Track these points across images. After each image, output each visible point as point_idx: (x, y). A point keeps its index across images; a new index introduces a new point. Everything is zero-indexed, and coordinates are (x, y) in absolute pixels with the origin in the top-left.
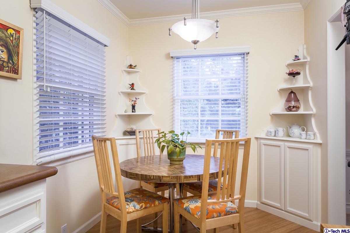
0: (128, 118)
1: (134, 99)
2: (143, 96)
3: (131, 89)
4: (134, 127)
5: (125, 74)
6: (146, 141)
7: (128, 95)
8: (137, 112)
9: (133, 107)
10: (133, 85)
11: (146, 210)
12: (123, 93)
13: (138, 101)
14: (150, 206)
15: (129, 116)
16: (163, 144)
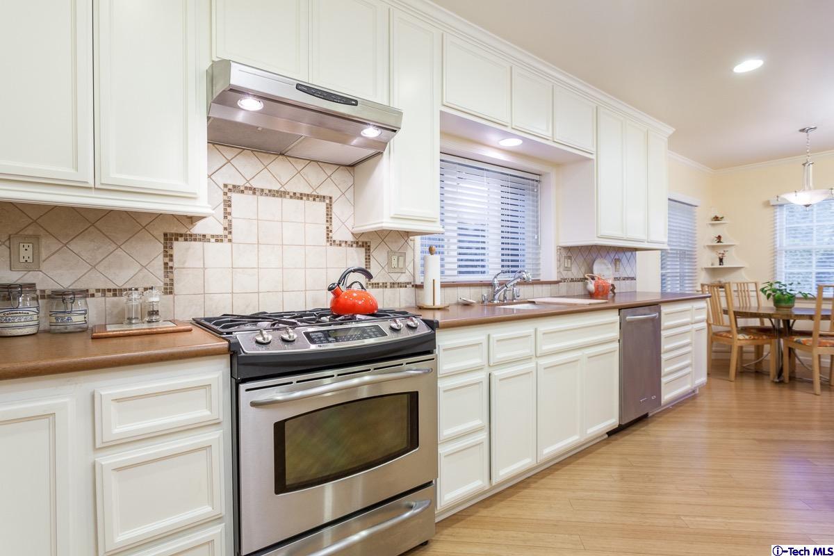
0: (712, 271)
1: (722, 252)
2: (733, 249)
3: (718, 242)
4: (723, 280)
5: (710, 226)
6: (740, 294)
7: (713, 248)
8: (726, 265)
9: (721, 260)
10: (719, 237)
11: (755, 341)
12: (709, 247)
13: (726, 254)
14: (758, 339)
15: (714, 270)
16: (768, 292)
